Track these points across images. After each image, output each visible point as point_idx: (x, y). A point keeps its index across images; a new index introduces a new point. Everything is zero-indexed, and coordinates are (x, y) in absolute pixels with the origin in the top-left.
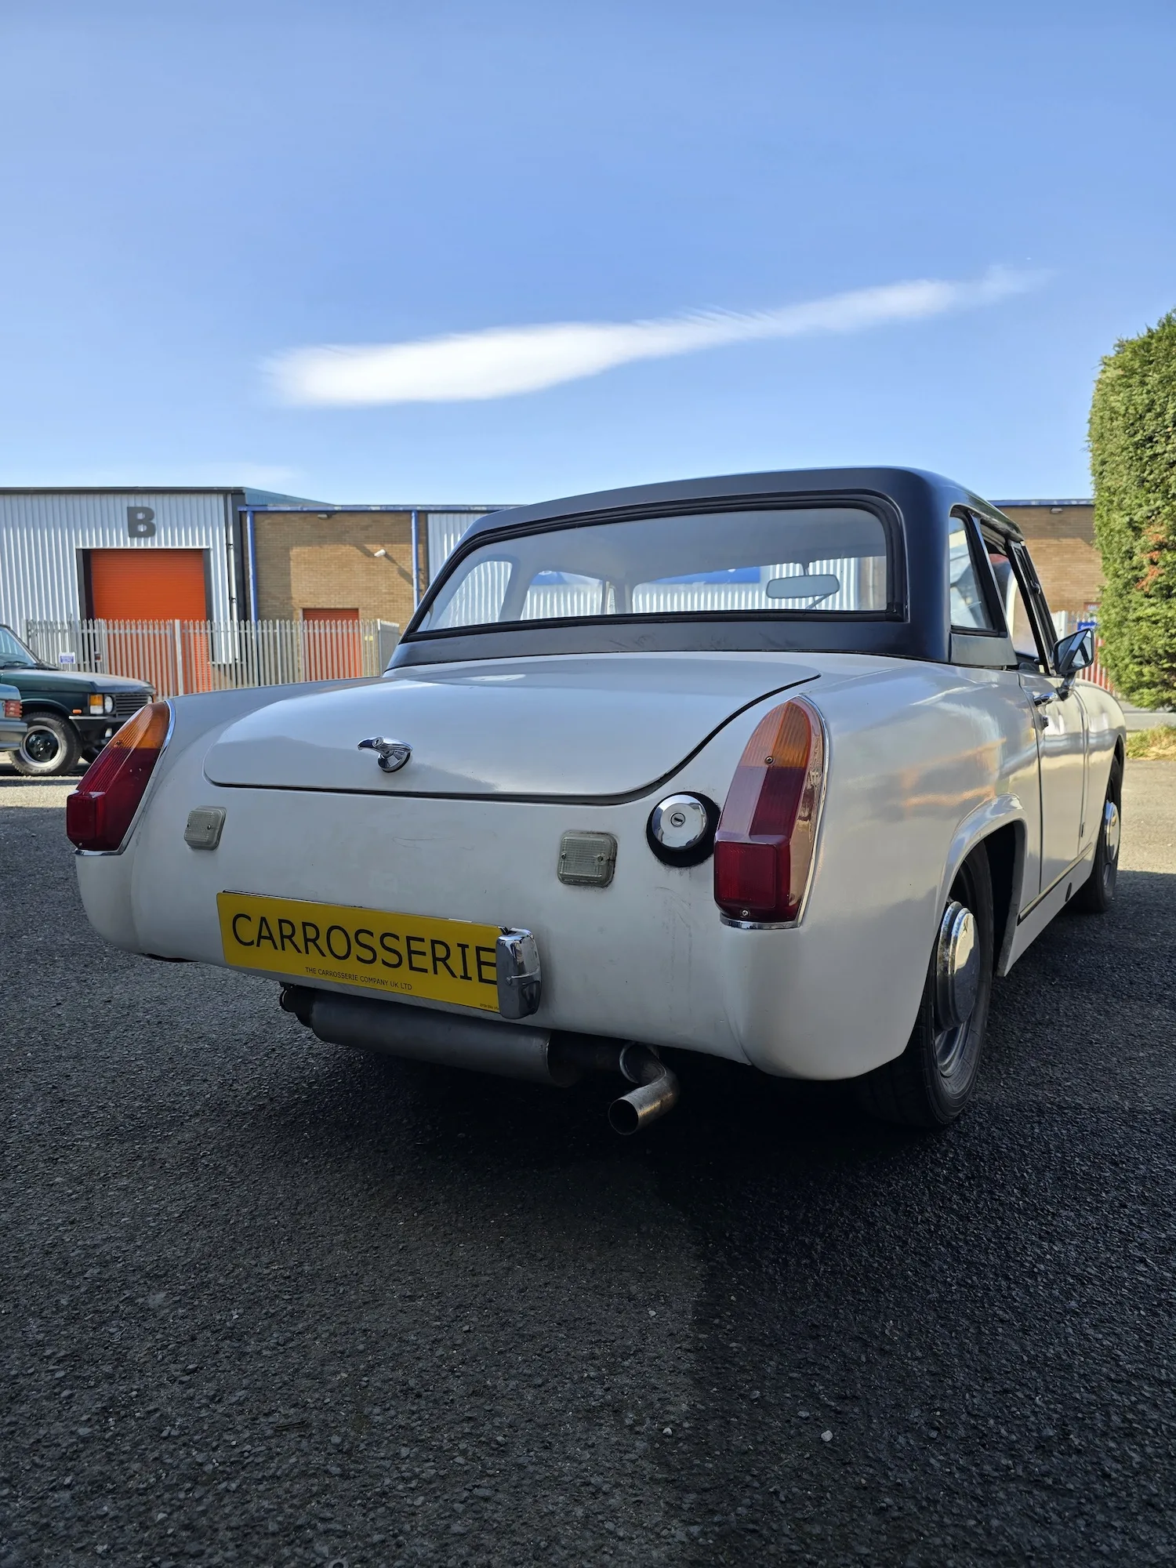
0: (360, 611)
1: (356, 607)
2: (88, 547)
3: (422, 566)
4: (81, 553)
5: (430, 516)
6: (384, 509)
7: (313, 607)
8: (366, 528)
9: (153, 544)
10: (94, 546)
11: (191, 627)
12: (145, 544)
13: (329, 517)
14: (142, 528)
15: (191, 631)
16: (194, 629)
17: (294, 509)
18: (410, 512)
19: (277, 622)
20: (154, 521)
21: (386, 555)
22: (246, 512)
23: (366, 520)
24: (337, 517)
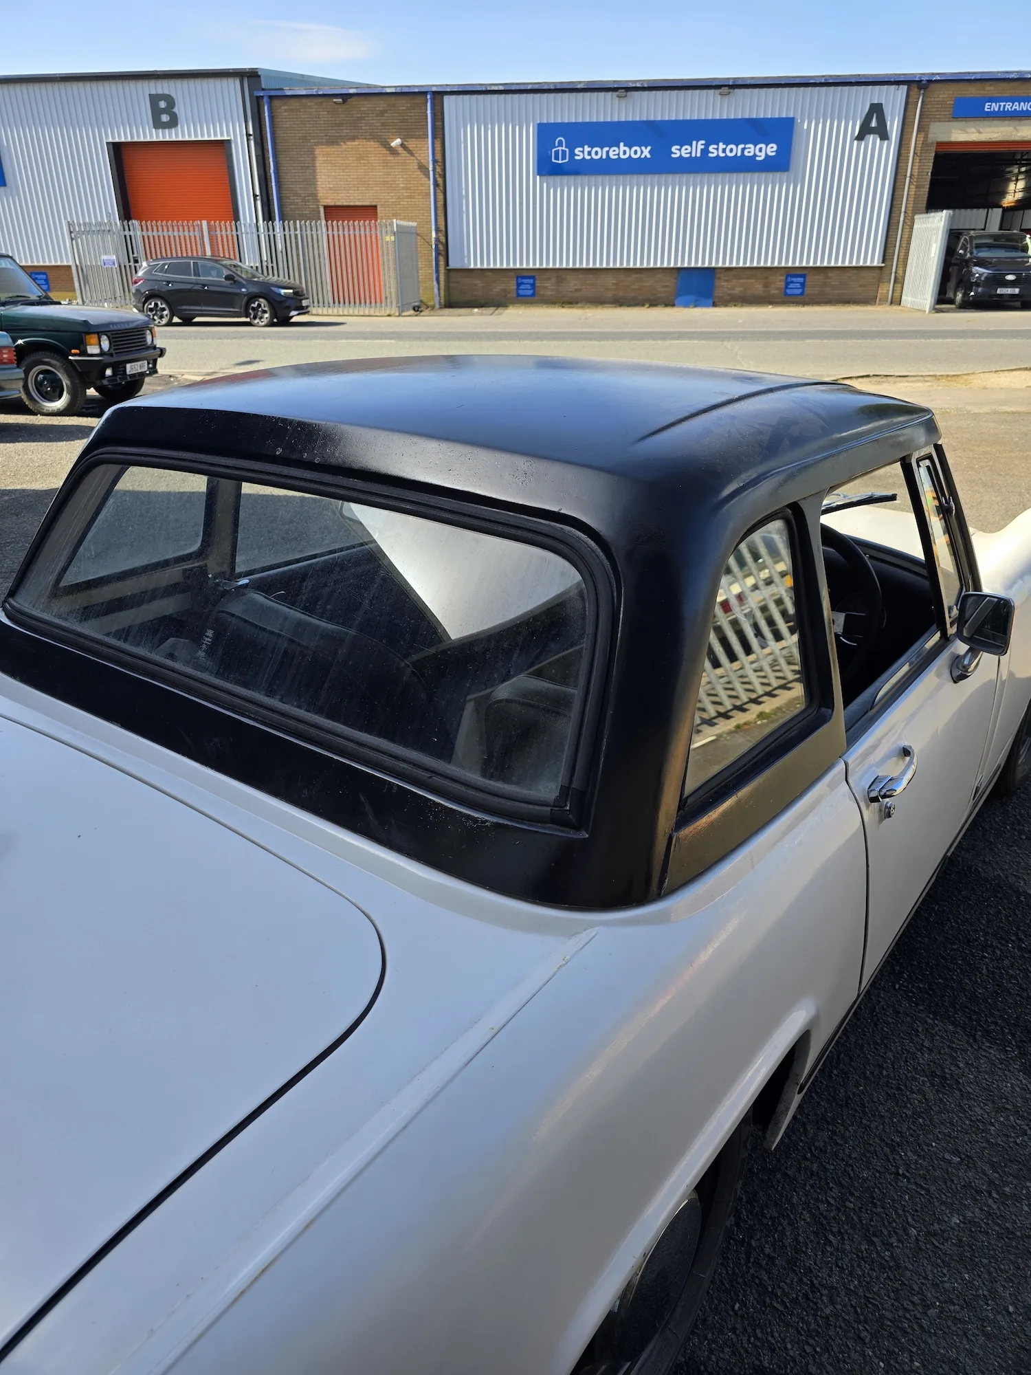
0: (379, 209)
1: (374, 204)
2: (117, 140)
3: (439, 157)
4: (111, 146)
5: (447, 100)
6: (398, 90)
7: (332, 204)
8: (382, 113)
9: (177, 135)
10: (123, 140)
11: (218, 229)
12: (170, 136)
13: (344, 101)
14: (165, 118)
15: (218, 233)
16: (221, 231)
17: (309, 92)
18: (425, 93)
19: (298, 222)
20: (175, 110)
21: (402, 145)
22: (262, 97)
23: (381, 104)
24: (352, 101)
